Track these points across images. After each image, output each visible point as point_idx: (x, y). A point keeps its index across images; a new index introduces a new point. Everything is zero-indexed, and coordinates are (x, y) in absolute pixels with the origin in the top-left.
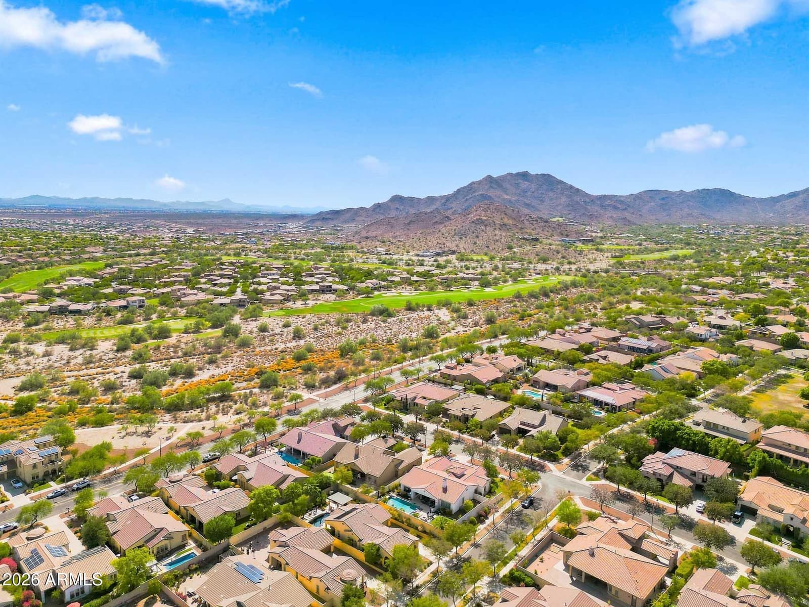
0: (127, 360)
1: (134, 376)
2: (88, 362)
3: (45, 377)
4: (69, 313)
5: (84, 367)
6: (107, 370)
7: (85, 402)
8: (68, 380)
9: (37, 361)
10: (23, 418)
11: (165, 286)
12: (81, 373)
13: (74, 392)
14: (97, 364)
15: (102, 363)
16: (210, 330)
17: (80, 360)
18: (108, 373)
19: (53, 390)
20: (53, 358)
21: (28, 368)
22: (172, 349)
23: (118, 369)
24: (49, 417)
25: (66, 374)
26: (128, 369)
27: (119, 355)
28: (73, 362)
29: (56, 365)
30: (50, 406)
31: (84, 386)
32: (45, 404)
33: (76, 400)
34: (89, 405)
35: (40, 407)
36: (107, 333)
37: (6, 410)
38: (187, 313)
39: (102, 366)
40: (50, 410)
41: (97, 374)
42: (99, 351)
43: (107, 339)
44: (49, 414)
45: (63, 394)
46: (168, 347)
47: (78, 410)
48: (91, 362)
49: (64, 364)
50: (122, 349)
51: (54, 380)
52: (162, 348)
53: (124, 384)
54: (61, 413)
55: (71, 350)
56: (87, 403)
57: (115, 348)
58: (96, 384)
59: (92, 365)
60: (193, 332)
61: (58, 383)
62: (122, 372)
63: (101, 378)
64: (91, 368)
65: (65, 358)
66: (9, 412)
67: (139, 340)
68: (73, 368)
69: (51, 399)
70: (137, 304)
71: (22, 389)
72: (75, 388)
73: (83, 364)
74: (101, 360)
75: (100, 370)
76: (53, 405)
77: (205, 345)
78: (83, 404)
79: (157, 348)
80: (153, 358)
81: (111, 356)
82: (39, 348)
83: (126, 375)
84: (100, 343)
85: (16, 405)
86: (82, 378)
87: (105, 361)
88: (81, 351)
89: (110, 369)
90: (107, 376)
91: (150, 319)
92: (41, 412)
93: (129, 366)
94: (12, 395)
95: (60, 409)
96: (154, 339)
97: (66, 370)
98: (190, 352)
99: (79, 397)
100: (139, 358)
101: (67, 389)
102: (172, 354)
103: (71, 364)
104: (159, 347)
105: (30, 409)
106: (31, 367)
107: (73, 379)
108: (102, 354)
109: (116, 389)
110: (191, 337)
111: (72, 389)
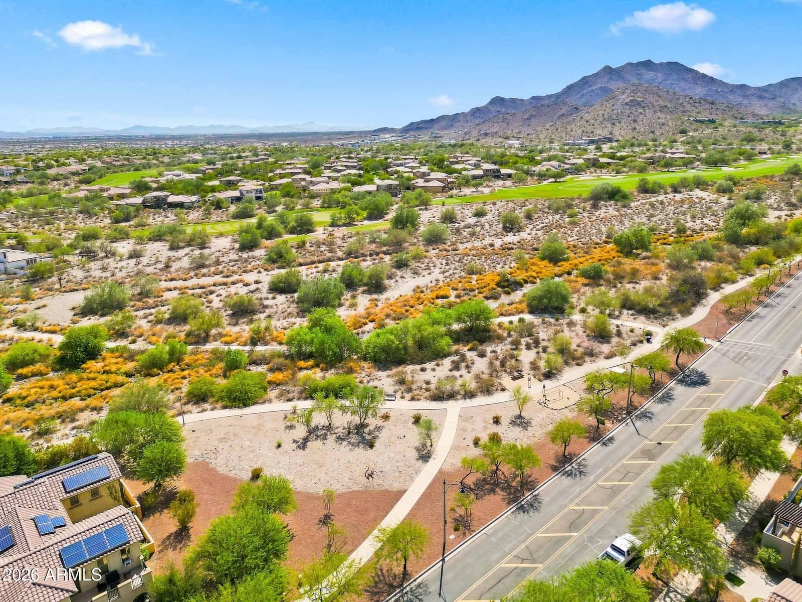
0: (258, 262)
1: (277, 288)
2: (199, 266)
3: (129, 291)
4: (168, 207)
5: (192, 274)
6: (230, 280)
7: (199, 338)
8: (167, 295)
9: (120, 265)
10: (74, 377)
11: (281, 178)
12: (189, 283)
13: (178, 318)
14: (213, 269)
15: (220, 267)
16: (366, 223)
17: (185, 263)
18: (234, 283)
19: (141, 313)
20: (145, 260)
21: (104, 275)
22: (324, 248)
23: (250, 277)
24: (129, 375)
25: (164, 285)
26: (267, 278)
27: (245, 255)
28: (175, 266)
29: (149, 270)
30: (133, 347)
31: (196, 307)
32: (122, 343)
33: (183, 335)
34: (209, 346)
35: (112, 351)
36: (220, 228)
37: (44, 358)
38: (324, 202)
39: (221, 272)
40: (131, 357)
41: (214, 285)
42: (213, 250)
43: (221, 235)
44: (130, 366)
45: (159, 322)
46: (318, 244)
47: (187, 359)
48: (203, 266)
49: (161, 270)
50: (248, 246)
51: (144, 294)
52: (308, 245)
53: (266, 303)
54: (153, 366)
55: (172, 248)
56: (206, 340)
57: (237, 246)
58: (216, 303)
59: (205, 271)
60: (344, 225)
61: (151, 301)
62: (257, 282)
63: (223, 291)
64: (204, 275)
65: (164, 260)
66: (51, 360)
67: (272, 234)
68: (174, 275)
69: (136, 333)
70: (253, 195)
71: (87, 311)
72: (180, 311)
73: (190, 269)
74: (218, 263)
75: (218, 279)
76: (140, 345)
77: (373, 241)
78: (197, 343)
79: (301, 246)
80: (301, 260)
81: (233, 256)
82: (124, 248)
83: (264, 287)
84: (213, 240)
85: (65, 346)
86: (190, 292)
87: (224, 264)
88: (187, 250)
89: (235, 277)
90: (233, 289)
91: (274, 211)
92: (112, 363)
93: (264, 273)
94: (66, 324)
95: (153, 356)
96: (292, 232)
97: (163, 278)
98: (357, 251)
99: (187, 328)
100: (278, 258)
101: (166, 312)
102: (329, 255)
103: (172, 269)
104: (304, 243)
105: (93, 353)
106: (108, 274)
107: (175, 294)
108: (217, 254)
109: (253, 312)
110: (345, 230)
111: (174, 312)
